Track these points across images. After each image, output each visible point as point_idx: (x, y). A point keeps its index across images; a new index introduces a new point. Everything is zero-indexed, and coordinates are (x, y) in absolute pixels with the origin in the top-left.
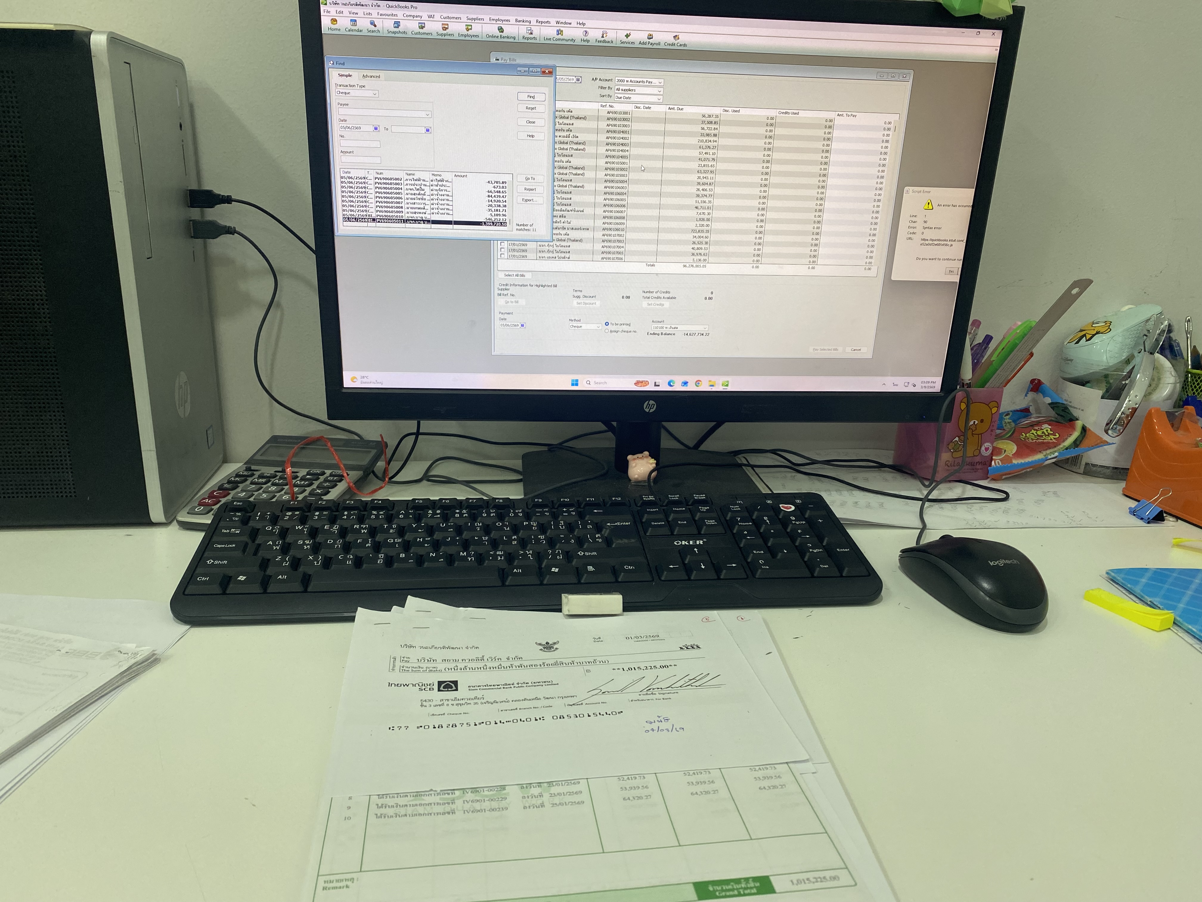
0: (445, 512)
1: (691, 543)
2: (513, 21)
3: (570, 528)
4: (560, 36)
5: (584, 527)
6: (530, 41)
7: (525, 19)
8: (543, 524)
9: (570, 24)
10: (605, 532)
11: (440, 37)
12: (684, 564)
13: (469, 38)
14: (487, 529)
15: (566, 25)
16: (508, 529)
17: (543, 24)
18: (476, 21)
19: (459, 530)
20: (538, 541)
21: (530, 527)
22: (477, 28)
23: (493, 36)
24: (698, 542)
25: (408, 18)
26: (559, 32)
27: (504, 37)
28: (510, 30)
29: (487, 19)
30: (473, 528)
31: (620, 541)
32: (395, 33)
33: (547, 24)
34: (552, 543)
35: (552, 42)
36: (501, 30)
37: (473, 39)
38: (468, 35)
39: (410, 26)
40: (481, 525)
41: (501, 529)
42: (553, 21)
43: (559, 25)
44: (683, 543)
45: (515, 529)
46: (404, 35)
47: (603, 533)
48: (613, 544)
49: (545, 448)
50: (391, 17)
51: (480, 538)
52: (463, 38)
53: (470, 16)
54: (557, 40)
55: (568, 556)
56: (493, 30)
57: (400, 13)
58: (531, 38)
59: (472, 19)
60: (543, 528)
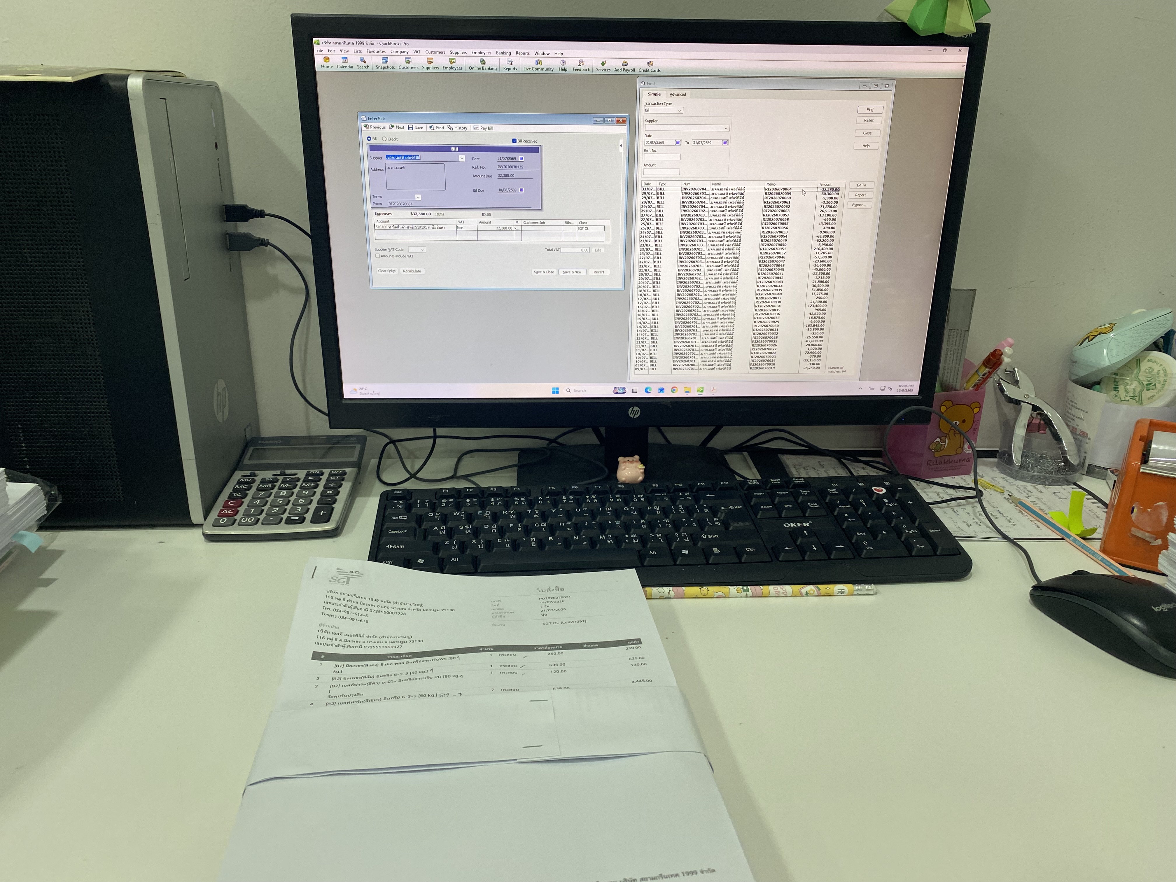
0: (577, 498)
2: (494, 53)
3: (690, 512)
4: (539, 66)
5: (702, 511)
6: (510, 71)
7: (506, 51)
8: (664, 509)
9: (548, 54)
10: (721, 515)
11: (426, 71)
12: (797, 546)
13: (453, 71)
14: (617, 514)
15: (544, 56)
16: (635, 513)
17: (522, 55)
18: (459, 55)
19: (593, 515)
20: (664, 525)
21: (653, 512)
22: (460, 61)
23: (475, 68)
24: (805, 524)
25: (396, 54)
26: (538, 62)
27: (486, 69)
28: (492, 62)
29: (469, 53)
30: (605, 513)
31: (736, 524)
32: (383, 68)
33: (526, 55)
34: (676, 526)
35: (531, 72)
36: (483, 62)
37: (457, 71)
38: (452, 68)
39: (397, 61)
40: (611, 509)
41: (629, 513)
42: (532, 53)
43: (538, 56)
44: (792, 525)
45: (641, 514)
46: (392, 70)
47: (719, 516)
48: (730, 527)
50: (379, 53)
51: (613, 523)
52: (447, 71)
53: (454, 50)
54: (536, 69)
55: (694, 539)
56: (475, 62)
57: (388, 50)
58: (511, 69)
59: (455, 53)
60: (665, 513)
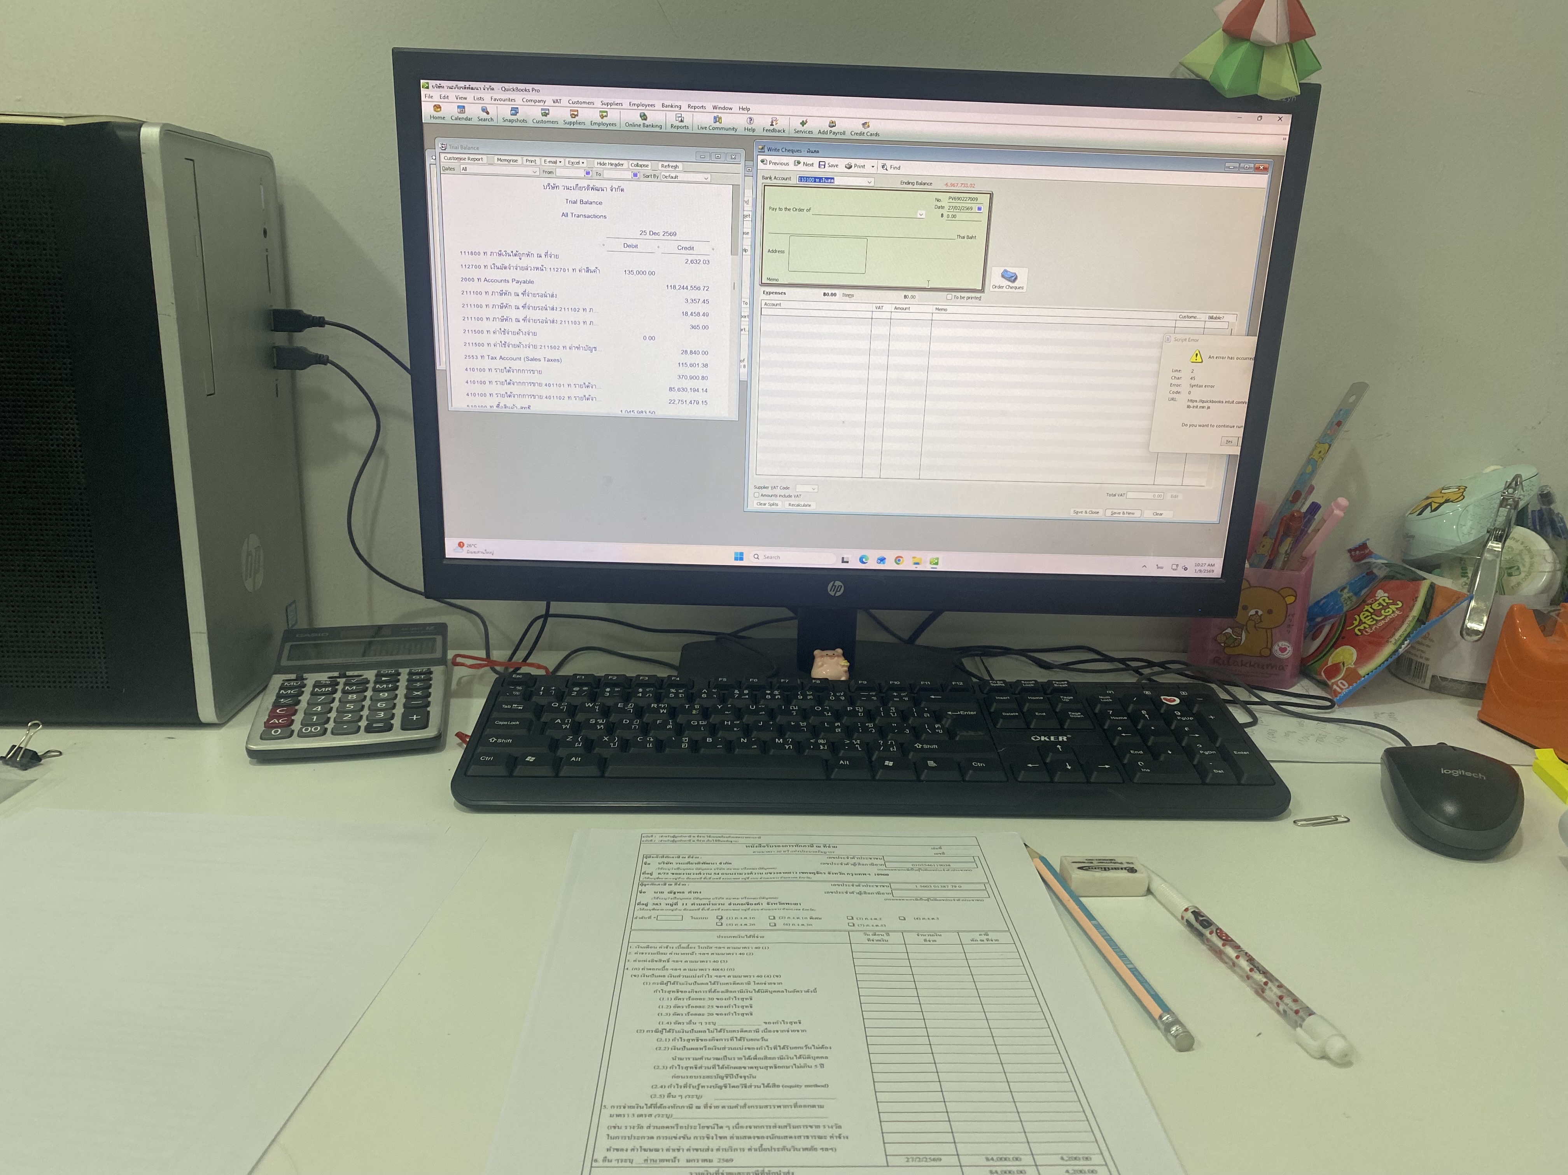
0: (754, 692)
1: (1052, 738)
2: (658, 106)
3: (904, 716)
4: (717, 124)
5: (920, 715)
6: (680, 130)
7: (675, 103)
8: (869, 711)
9: (731, 109)
10: (946, 722)
11: (568, 126)
12: (1045, 763)
13: (604, 128)
14: (804, 714)
15: (725, 111)
16: (830, 714)
17: (697, 110)
18: (612, 107)
19: (772, 714)
20: (866, 730)
21: (854, 713)
22: (613, 116)
23: (633, 125)
24: (1060, 739)
25: (529, 103)
26: (717, 119)
27: (648, 126)
28: (655, 117)
29: (626, 105)
30: (788, 712)
31: (965, 733)
32: (511, 121)
33: (701, 110)
34: (882, 732)
35: (707, 131)
36: (644, 117)
37: (609, 128)
38: (603, 124)
39: (531, 113)
40: (797, 708)
41: (820, 714)
42: (709, 106)
43: (717, 111)
44: (1043, 738)
45: (837, 715)
46: (523, 124)
47: (943, 722)
48: (956, 736)
49: (712, 638)
50: (507, 102)
51: (797, 724)
52: (596, 127)
53: (606, 101)
54: (714, 129)
55: (904, 748)
56: (633, 116)
57: (518, 97)
58: (681, 127)
59: (607, 104)
60: (870, 715)
